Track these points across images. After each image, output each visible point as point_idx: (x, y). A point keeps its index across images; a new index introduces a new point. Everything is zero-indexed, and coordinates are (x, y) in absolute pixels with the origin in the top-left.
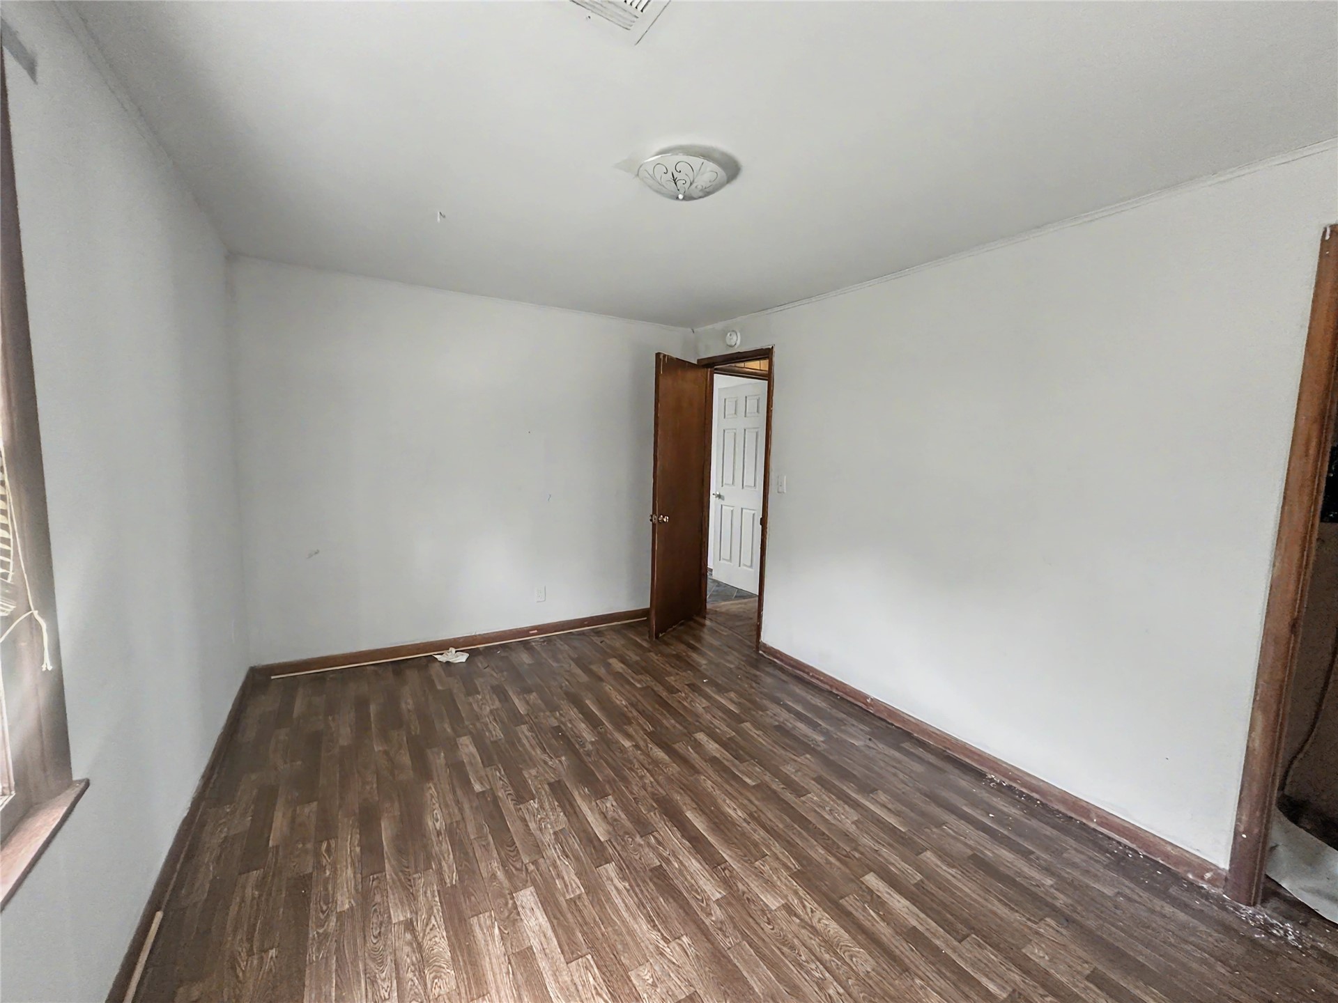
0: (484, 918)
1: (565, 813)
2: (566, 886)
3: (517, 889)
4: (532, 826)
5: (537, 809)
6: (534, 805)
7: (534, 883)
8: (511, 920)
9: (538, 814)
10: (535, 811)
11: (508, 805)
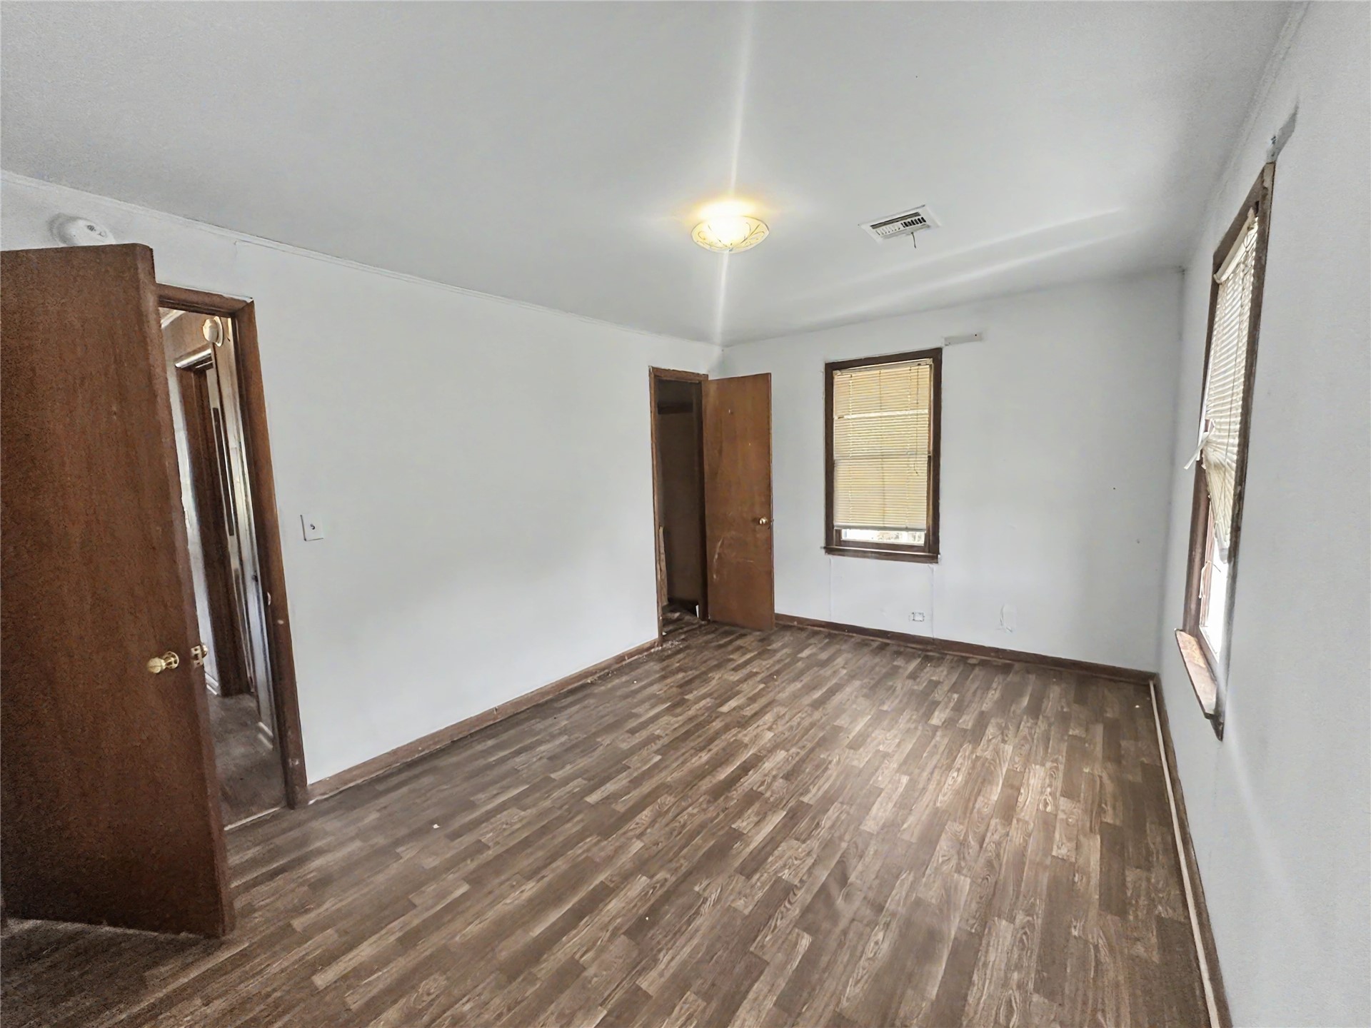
0: (906, 837)
1: (777, 847)
2: (841, 813)
3: (871, 834)
4: (810, 861)
5: (789, 868)
6: (785, 875)
7: (857, 828)
8: (891, 827)
9: (793, 865)
10: (792, 869)
11: (803, 897)
